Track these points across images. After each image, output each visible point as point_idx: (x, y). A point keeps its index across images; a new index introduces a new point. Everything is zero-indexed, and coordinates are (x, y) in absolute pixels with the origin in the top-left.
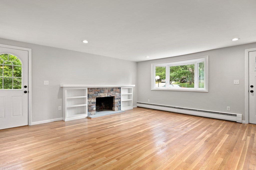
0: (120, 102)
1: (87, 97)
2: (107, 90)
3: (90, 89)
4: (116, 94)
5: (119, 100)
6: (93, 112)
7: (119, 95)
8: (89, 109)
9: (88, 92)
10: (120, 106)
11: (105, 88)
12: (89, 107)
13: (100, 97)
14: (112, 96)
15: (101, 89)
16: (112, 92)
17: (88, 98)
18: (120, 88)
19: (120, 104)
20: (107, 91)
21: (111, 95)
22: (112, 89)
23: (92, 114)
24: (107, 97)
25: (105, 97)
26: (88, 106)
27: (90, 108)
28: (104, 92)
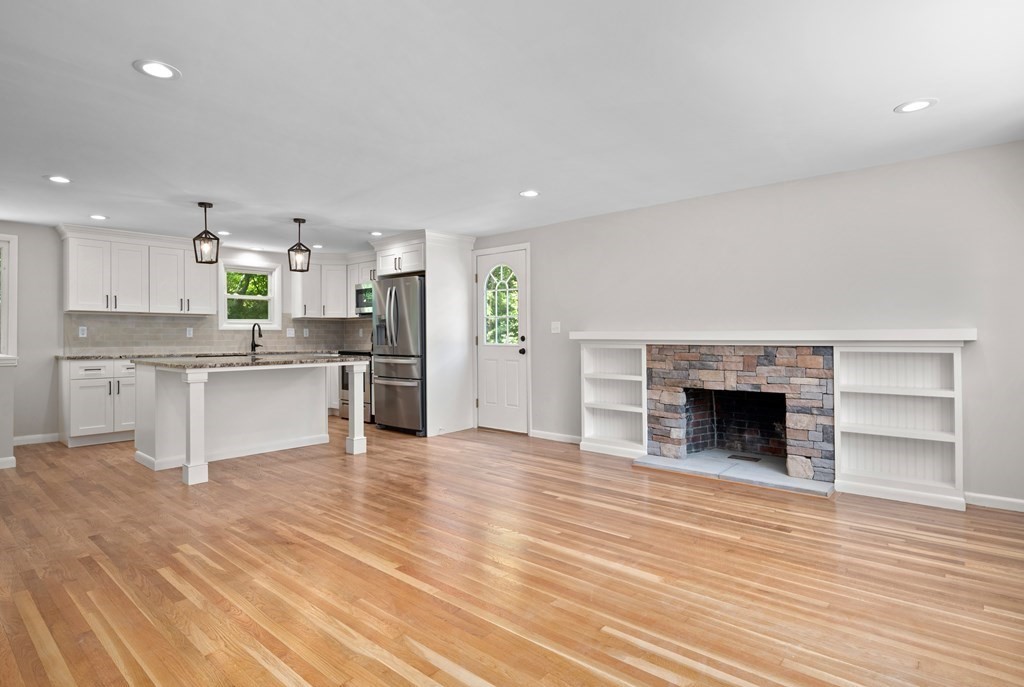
0: (828, 435)
1: (644, 378)
2: (734, 359)
3: (658, 351)
4: (794, 380)
5: (824, 420)
6: (669, 446)
7: (815, 390)
8: (655, 432)
9: (650, 359)
10: (832, 457)
11: (722, 347)
12: (652, 420)
13: (699, 385)
14: (764, 389)
15: (703, 351)
16: (763, 370)
17: (648, 385)
18: (825, 351)
19: (828, 446)
20: (736, 362)
21: (758, 386)
22: (768, 355)
23: (665, 453)
24: (738, 392)
25: (725, 391)
26: (650, 416)
27: (657, 426)
28: (721, 365)
